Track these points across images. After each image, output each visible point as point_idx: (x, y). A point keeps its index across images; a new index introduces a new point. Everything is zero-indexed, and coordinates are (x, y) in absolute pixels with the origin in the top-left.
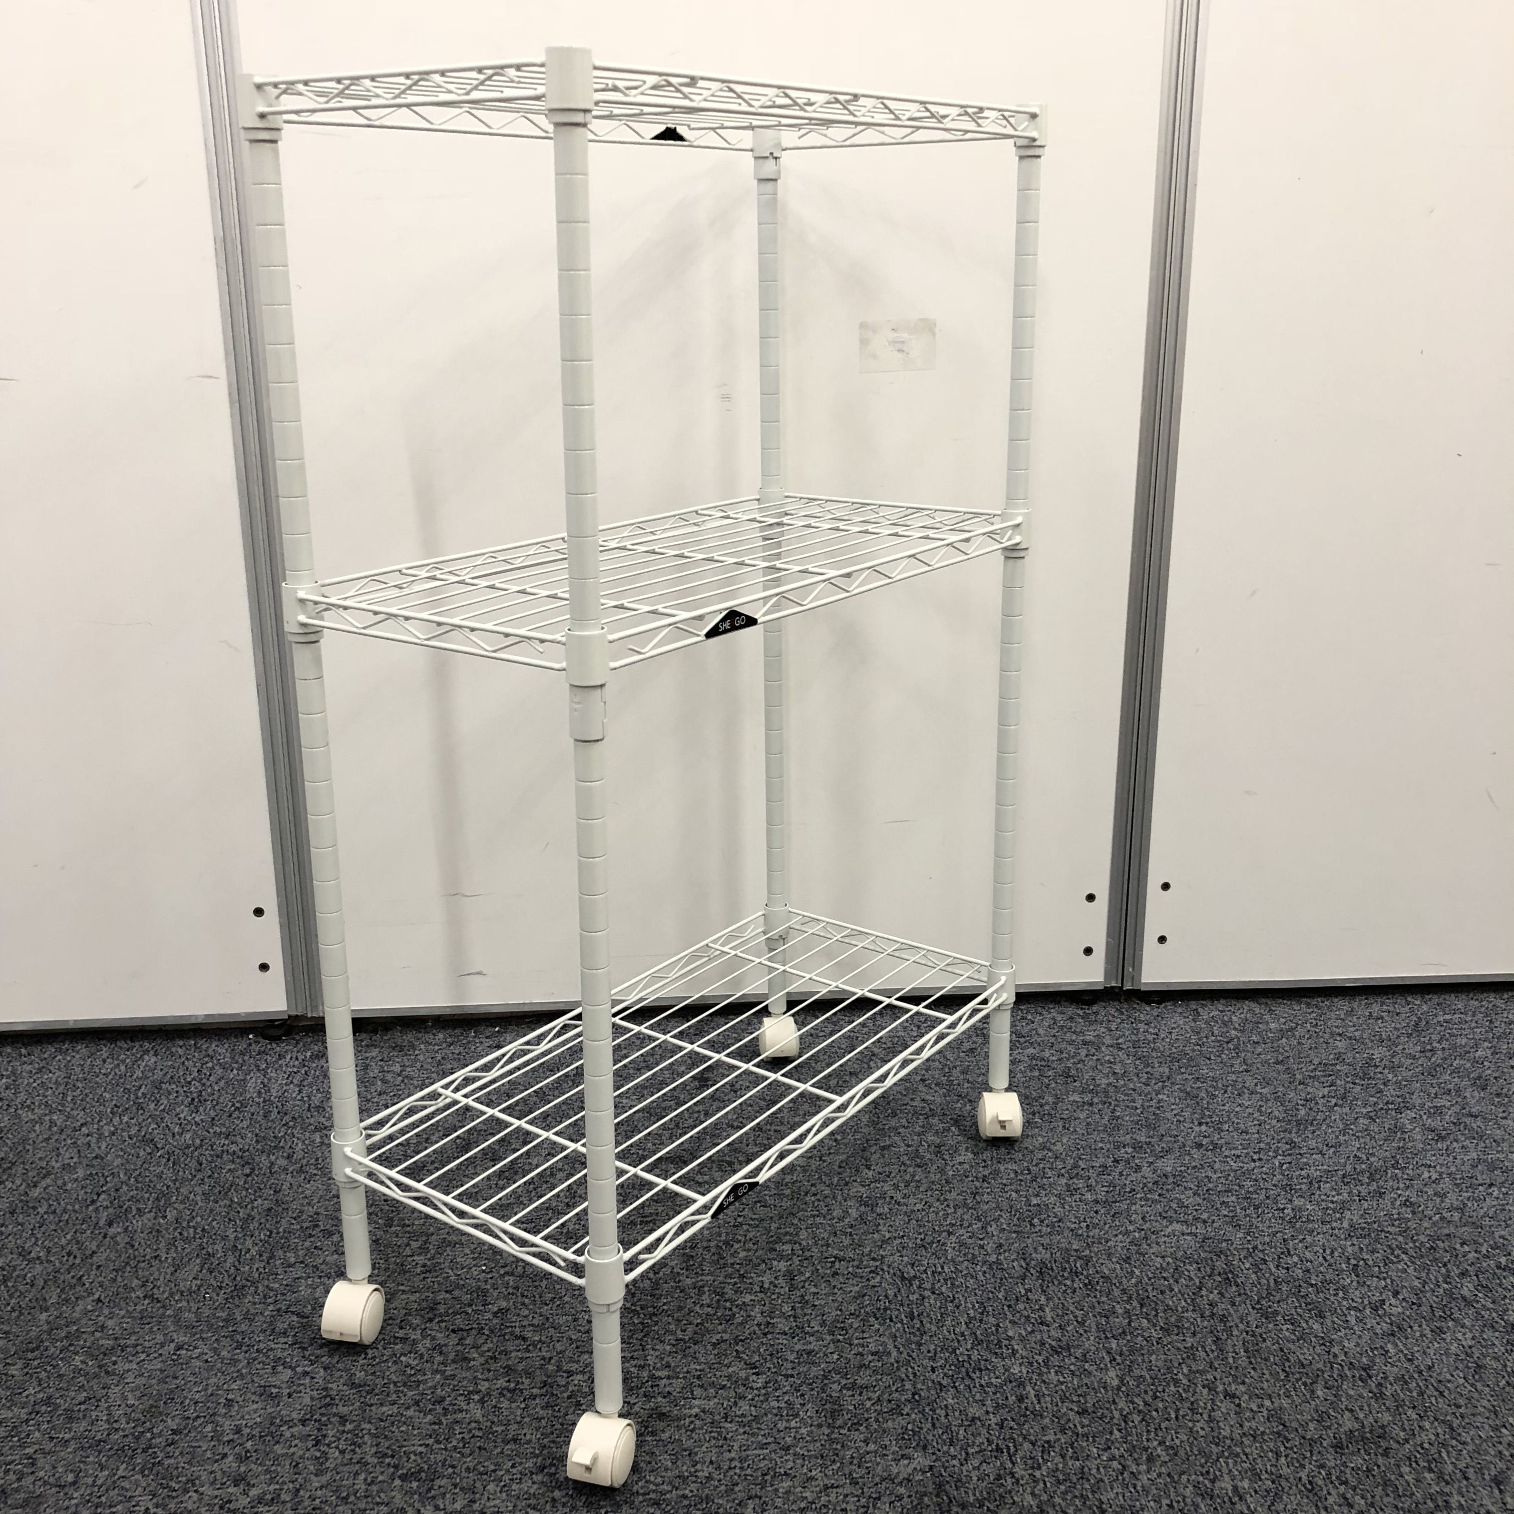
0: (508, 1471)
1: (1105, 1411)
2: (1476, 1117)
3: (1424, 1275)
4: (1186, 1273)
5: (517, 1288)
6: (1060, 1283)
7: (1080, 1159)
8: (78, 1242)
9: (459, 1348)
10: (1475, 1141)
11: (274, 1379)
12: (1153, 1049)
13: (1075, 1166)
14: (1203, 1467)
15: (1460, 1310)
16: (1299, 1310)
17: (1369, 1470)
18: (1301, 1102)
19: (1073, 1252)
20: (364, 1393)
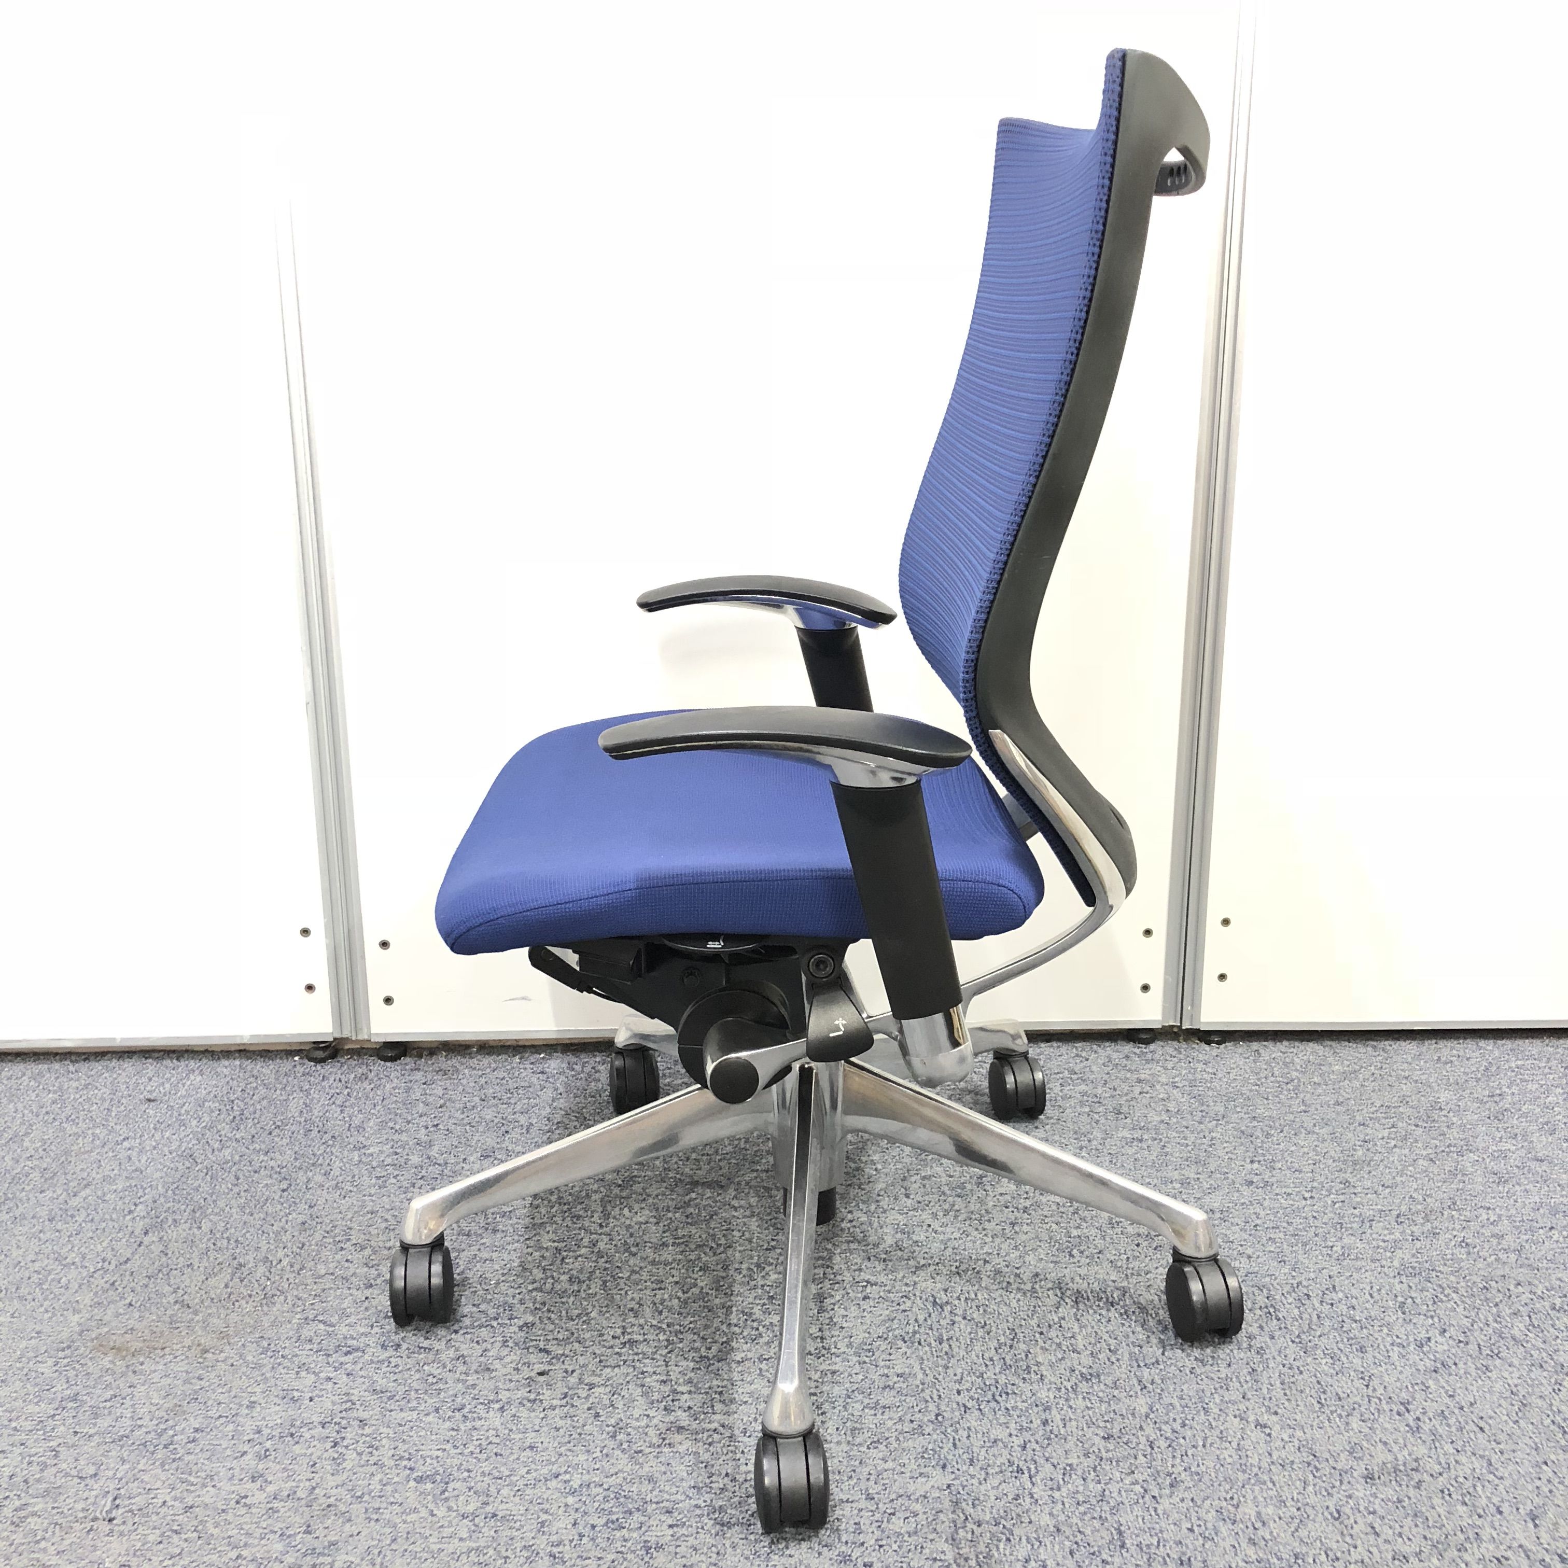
0: (522, 1477)
1: (1131, 1437)
2: (1542, 1161)
3: (1473, 1314)
5: (544, 1304)
6: (1095, 1312)
8: (113, 1250)
9: (482, 1359)
10: (1538, 1185)
11: (297, 1383)
12: (1210, 1089)
14: (1227, 1493)
15: (1508, 1349)
16: (1340, 1345)
18: (1359, 1143)
19: (1110, 1283)
20: (385, 1399)
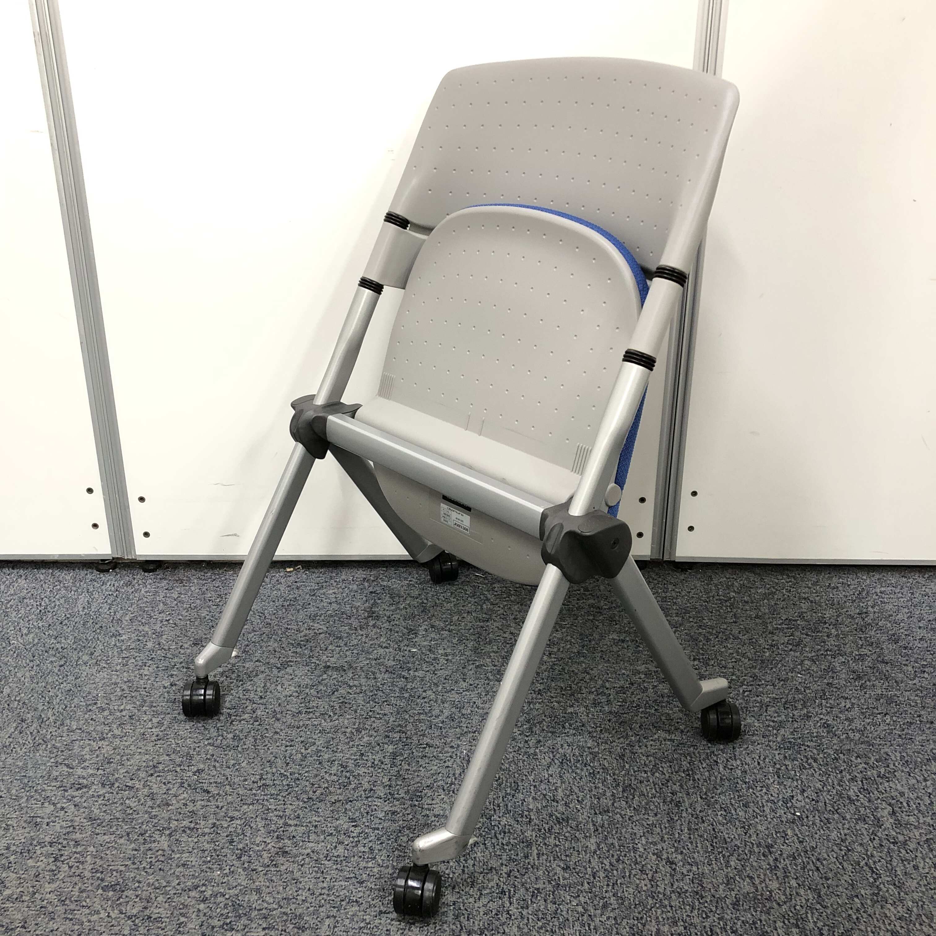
0: (174, 887)
2: (887, 663)
3: (825, 778)
4: (661, 769)
5: (213, 755)
6: (573, 772)
7: (607, 681)
9: (165, 796)
10: (882, 681)
11: (41, 812)
12: (675, 603)
13: (603, 686)
15: (844, 806)
16: (732, 801)
17: (754, 923)
18: (766, 647)
19: (586, 749)
20: (95, 826)
